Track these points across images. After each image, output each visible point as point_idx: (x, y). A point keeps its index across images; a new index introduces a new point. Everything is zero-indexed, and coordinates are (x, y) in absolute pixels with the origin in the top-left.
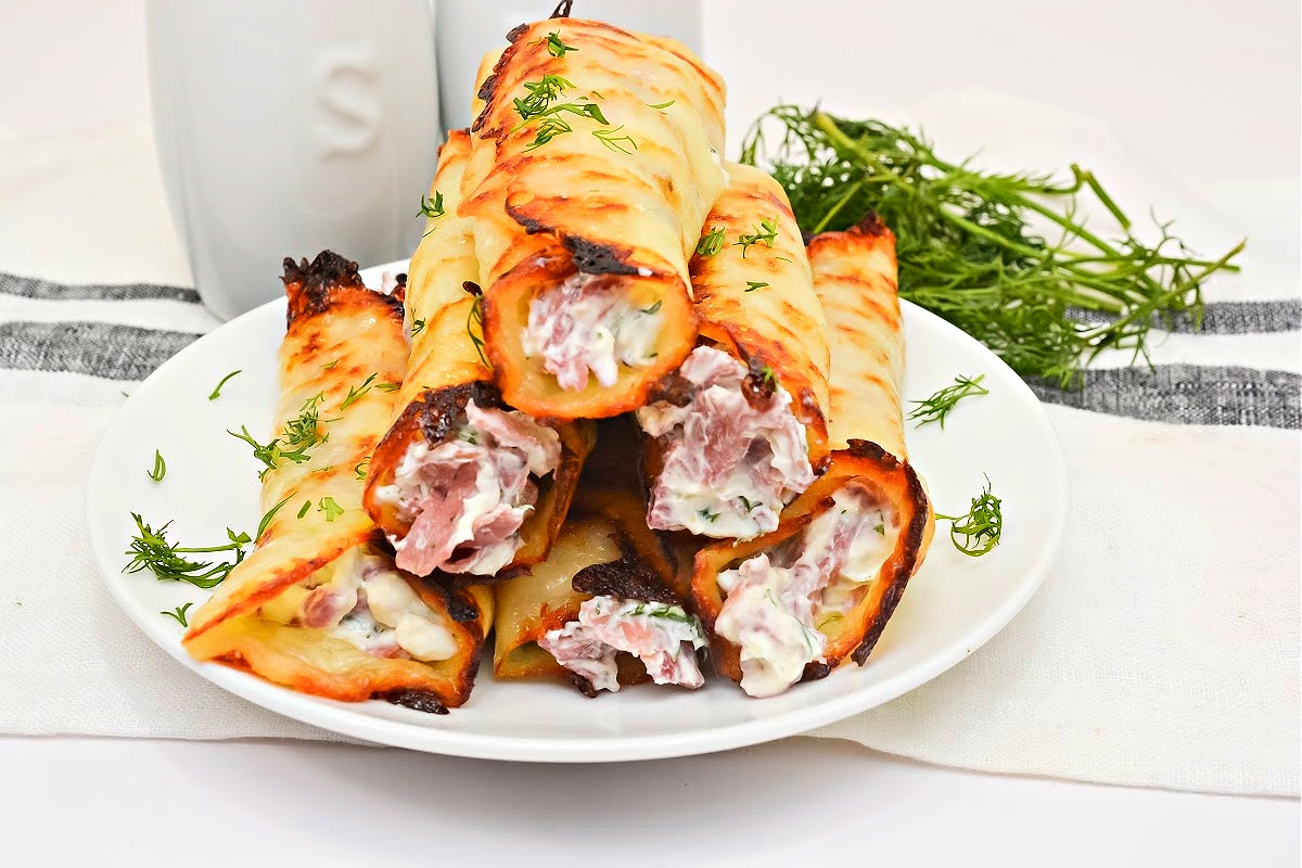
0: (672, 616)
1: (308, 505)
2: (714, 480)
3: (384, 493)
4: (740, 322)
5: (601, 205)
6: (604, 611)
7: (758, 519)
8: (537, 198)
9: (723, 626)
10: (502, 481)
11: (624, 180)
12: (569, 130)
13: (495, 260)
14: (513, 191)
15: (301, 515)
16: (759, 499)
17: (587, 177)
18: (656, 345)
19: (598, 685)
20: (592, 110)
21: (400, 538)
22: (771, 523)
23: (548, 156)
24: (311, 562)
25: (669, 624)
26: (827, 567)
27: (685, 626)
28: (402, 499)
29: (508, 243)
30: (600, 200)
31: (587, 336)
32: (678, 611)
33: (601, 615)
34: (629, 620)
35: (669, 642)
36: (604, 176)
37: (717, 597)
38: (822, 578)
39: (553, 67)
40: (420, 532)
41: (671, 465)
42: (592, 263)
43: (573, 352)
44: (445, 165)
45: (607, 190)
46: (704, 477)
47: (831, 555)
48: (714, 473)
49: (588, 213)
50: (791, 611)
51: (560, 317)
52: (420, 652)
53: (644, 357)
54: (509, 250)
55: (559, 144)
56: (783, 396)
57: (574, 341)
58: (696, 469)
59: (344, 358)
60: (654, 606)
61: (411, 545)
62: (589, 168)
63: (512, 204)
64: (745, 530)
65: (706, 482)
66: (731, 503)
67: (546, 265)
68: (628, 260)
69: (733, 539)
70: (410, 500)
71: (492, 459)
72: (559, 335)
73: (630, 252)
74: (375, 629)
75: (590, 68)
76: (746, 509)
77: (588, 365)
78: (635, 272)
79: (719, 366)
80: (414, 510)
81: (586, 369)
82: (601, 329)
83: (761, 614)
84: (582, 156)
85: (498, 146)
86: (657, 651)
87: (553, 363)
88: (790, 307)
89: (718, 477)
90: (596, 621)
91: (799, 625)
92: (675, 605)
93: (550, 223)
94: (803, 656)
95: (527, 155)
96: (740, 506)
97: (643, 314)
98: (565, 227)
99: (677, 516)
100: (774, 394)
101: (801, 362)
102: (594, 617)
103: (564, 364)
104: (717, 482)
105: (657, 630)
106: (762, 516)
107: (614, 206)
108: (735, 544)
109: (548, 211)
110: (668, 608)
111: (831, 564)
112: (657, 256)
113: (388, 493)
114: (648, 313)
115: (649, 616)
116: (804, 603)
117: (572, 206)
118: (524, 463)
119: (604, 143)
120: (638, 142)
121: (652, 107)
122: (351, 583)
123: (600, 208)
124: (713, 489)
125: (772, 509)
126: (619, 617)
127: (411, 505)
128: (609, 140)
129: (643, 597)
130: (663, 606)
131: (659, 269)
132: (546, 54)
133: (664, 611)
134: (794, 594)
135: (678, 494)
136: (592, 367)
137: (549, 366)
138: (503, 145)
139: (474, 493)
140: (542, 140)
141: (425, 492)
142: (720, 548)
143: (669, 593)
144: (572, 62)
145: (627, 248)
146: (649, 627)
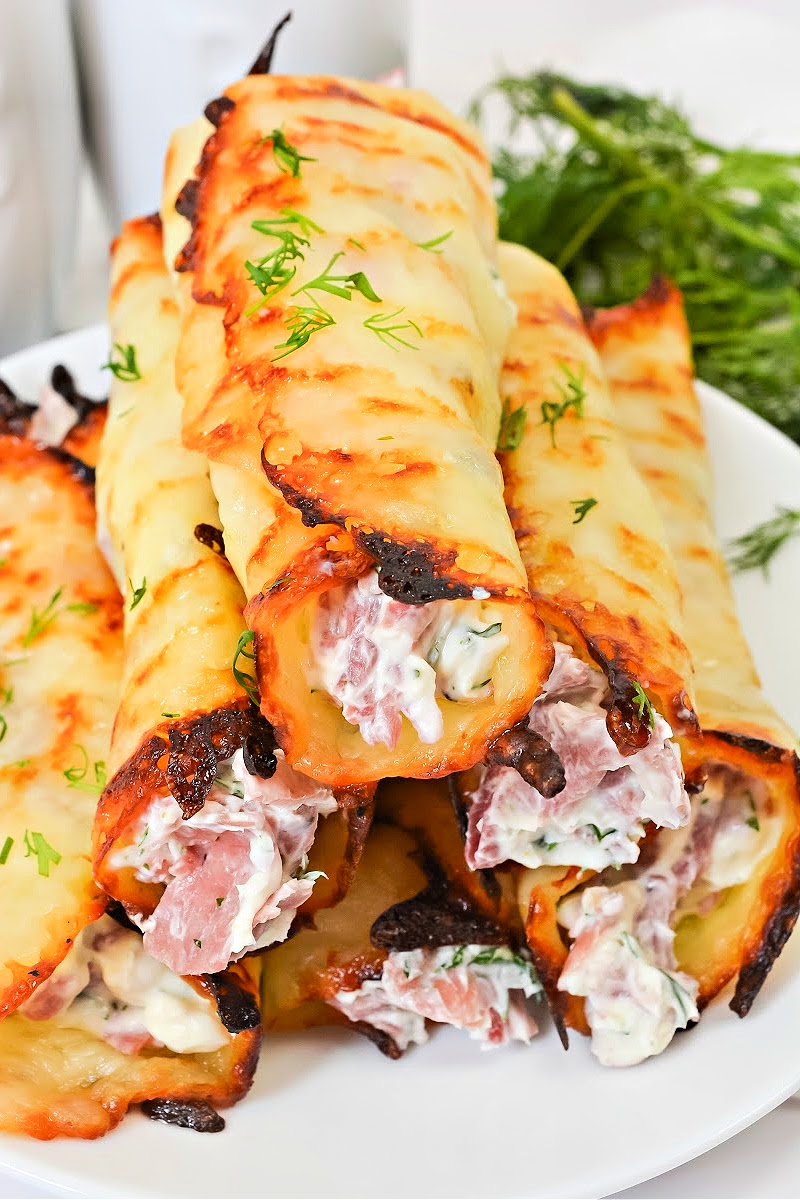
0: (499, 960)
1: (10, 842)
3: (116, 861)
4: (583, 594)
5: (402, 467)
6: (414, 972)
7: (612, 850)
8: (307, 453)
9: (568, 983)
10: (282, 846)
11: (420, 412)
12: (331, 322)
13: (254, 543)
14: (268, 433)
16: (613, 825)
17: (369, 410)
18: (492, 669)
19: (401, 1041)
20: (357, 279)
21: (145, 917)
22: (629, 855)
23: (310, 373)
24: (34, 973)
25: (492, 970)
26: (684, 876)
27: (515, 969)
28: (146, 866)
29: (270, 518)
30: (398, 455)
31: (397, 670)
32: (503, 952)
33: (411, 977)
34: (444, 975)
35: (495, 994)
36: (393, 406)
37: (554, 938)
38: (680, 889)
40: (176, 910)
41: (501, 798)
43: (379, 694)
44: (126, 276)
45: (405, 435)
46: (543, 809)
47: (690, 858)
49: (385, 485)
50: (651, 951)
51: (358, 642)
52: (177, 1046)
53: (474, 688)
54: (272, 528)
55: (324, 349)
56: (660, 728)
57: (380, 681)
59: (15, 554)
60: (474, 950)
61: (162, 926)
62: (370, 393)
63: (272, 459)
64: (593, 859)
66: (577, 832)
67: (334, 571)
68: (453, 571)
69: (574, 869)
70: (158, 865)
71: (271, 823)
72: (359, 669)
73: (453, 555)
74: (115, 1005)
75: (337, 190)
76: (596, 837)
77: (401, 712)
78: (467, 594)
79: (567, 678)
80: (162, 878)
81: (400, 717)
82: (417, 661)
83: (621, 974)
84: (355, 369)
85: (227, 327)
86: (482, 1013)
87: (353, 709)
88: (628, 533)
89: (562, 807)
90: (405, 987)
91: (668, 982)
92: (500, 944)
93: (335, 508)
94: (674, 1021)
95: (278, 364)
96: (588, 835)
97: (474, 637)
98: (358, 516)
99: (506, 853)
100: (650, 729)
101: (663, 640)
102: (402, 981)
103: (368, 711)
104: (561, 812)
105: (480, 980)
106: (618, 845)
107: (418, 468)
108: (579, 875)
109: (327, 479)
110: (492, 951)
111: (692, 872)
112: (489, 553)
113: (126, 858)
114: (483, 635)
115: (469, 964)
116: (666, 933)
117: (360, 469)
118: (312, 820)
119: (380, 337)
120: (423, 325)
121: (427, 246)
122: (80, 960)
123: (400, 474)
124: (555, 819)
125: (630, 838)
126: (432, 975)
127: (158, 872)
128: (386, 330)
129: (461, 941)
130: (486, 948)
131: (497, 583)
132: (272, 166)
133: (488, 955)
134: (651, 923)
135: (510, 831)
136: (407, 715)
137: (348, 715)
138: (235, 327)
139: (245, 869)
140: (299, 340)
141: (176, 853)
142: (559, 884)
143: (491, 928)
144: (312, 183)
145: (448, 546)
146: (471, 980)
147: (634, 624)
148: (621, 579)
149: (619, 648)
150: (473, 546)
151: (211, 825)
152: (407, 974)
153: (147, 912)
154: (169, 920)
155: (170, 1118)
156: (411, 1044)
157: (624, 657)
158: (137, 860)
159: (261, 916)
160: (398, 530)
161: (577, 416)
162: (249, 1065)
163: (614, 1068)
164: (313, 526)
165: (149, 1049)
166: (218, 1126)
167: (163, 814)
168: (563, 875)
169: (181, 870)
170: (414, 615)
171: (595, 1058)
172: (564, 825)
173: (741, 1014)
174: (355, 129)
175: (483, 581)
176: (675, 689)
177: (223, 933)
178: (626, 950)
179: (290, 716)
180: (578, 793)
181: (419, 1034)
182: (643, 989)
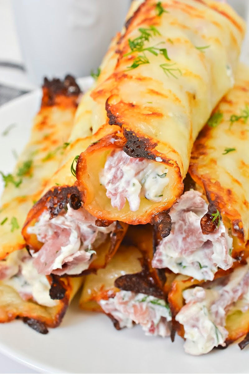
0: (159, 304)
1: (6, 219)
2: (185, 253)
3: (30, 230)
5: (151, 113)
6: (126, 299)
7: (204, 273)
8: (121, 102)
9: (180, 318)
10: (81, 238)
11: (166, 97)
12: (148, 62)
14: (113, 93)
15: (3, 223)
16: (206, 264)
17: (149, 93)
18: (163, 192)
19: (122, 325)
20: (164, 51)
21: (35, 252)
22: (210, 277)
25: (156, 307)
27: (165, 309)
28: (39, 234)
30: (150, 109)
31: (128, 183)
32: (162, 302)
33: (124, 301)
34: (137, 304)
35: (155, 316)
36: (157, 93)
37: (180, 302)
38: (234, 298)
39: (154, 21)
40: (44, 252)
41: (166, 243)
42: (133, 151)
43: (120, 190)
45: (156, 103)
46: (180, 251)
47: (240, 288)
48: (186, 250)
49: (142, 117)
50: (214, 316)
51: (118, 169)
52: (40, 302)
53: (156, 196)
55: (142, 71)
57: (121, 185)
58: (177, 246)
60: (152, 298)
61: (39, 257)
62: (151, 87)
63: (109, 103)
64: (198, 276)
65: (181, 253)
66: (193, 263)
67: (115, 142)
68: (153, 150)
69: (192, 278)
70: (43, 236)
71: (78, 228)
72: (115, 179)
73: (156, 145)
74: (26, 283)
75: (172, 24)
76: (200, 267)
77: (126, 198)
78: (153, 158)
79: (195, 203)
80: (43, 241)
81: (125, 199)
82: (136, 181)
83: (197, 320)
84: (150, 79)
85: (118, 60)
86: (148, 321)
87: (110, 193)
88: (243, 164)
89: (187, 252)
90: (121, 303)
91: (214, 328)
92: (161, 299)
93: (121, 120)
94: (213, 343)
95: (126, 73)
96: (197, 266)
97: (157, 176)
98: (127, 124)
99: (165, 265)
100: (217, 227)
101: (240, 201)
102: (121, 301)
103: (115, 195)
104: (186, 254)
105: (150, 310)
106: (206, 272)
107: (156, 114)
108: (192, 280)
109: (124, 111)
110: (158, 301)
111: (239, 294)
112: (170, 147)
113: (33, 230)
114: (160, 176)
115: (148, 303)
116: (222, 312)
117: (136, 110)
118: (94, 232)
119: (165, 72)
120: (183, 72)
121: (198, 48)
122: (16, 263)
123: (148, 115)
124: (184, 256)
125: (212, 270)
126: (133, 302)
127: (43, 238)
128: (168, 70)
129: (147, 293)
130: (156, 298)
131: (168, 158)
132: (154, 13)
133: (156, 301)
134: (217, 307)
135: (167, 256)
136: (128, 199)
137: (108, 194)
138: (120, 61)
139: (68, 242)
140: (135, 66)
141: (50, 233)
142: (185, 281)
143: (160, 292)
144: (165, 20)
145: (155, 141)
146: (147, 308)
147: (229, 192)
148: (232, 177)
149: (218, 197)
150: (165, 144)
151: (59, 224)
152: (123, 299)
153: (36, 250)
154: (42, 255)
155: (30, 325)
156: (125, 327)
157: (219, 201)
158: (37, 232)
159: (66, 259)
160: (140, 132)
161: (243, 122)
162: (61, 315)
163: (189, 354)
164: (111, 125)
165: (31, 300)
166: (45, 332)
167: (45, 216)
168: (187, 279)
169: (50, 239)
170: (137, 163)
171: (184, 349)
172: (188, 259)
173: (242, 349)
174: (191, 8)
175: (163, 156)
176: (236, 218)
177: (53, 262)
178: (202, 312)
179: (86, 189)
180: (193, 247)
181: (130, 325)
182: (203, 327)
